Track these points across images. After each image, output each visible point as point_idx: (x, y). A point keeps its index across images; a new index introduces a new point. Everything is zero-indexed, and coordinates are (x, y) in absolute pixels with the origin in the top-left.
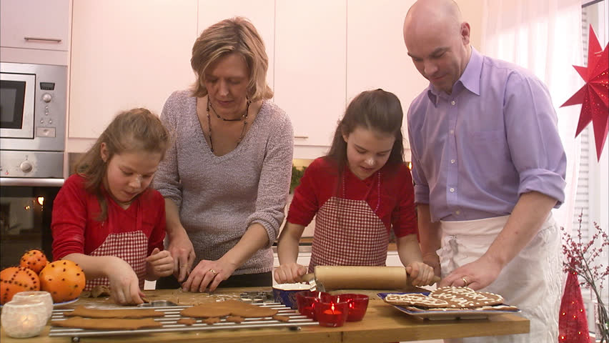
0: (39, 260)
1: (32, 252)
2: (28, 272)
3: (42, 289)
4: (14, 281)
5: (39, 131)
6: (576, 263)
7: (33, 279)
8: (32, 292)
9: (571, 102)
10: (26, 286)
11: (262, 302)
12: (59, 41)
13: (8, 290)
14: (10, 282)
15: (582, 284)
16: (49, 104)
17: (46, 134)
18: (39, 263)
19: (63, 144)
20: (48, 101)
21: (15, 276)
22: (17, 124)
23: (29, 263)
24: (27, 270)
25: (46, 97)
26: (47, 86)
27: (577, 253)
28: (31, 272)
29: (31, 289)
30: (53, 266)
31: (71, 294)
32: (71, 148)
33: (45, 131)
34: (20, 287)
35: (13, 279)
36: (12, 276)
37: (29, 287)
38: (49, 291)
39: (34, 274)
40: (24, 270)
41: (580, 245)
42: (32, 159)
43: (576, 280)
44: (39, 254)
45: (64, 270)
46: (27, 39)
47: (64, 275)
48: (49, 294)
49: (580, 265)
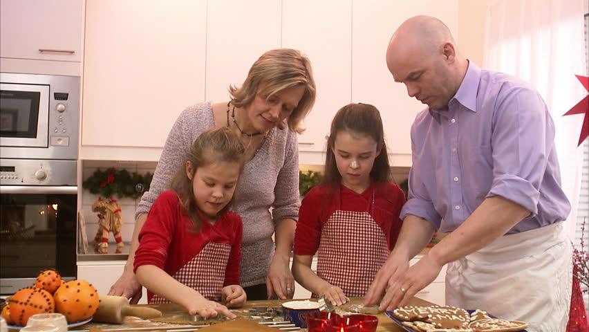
0: (54, 281)
1: (46, 272)
2: (43, 293)
3: (56, 311)
4: (30, 302)
5: (53, 140)
6: (578, 270)
7: (48, 300)
8: (46, 314)
9: (574, 111)
10: (41, 308)
11: (271, 320)
12: (72, 52)
13: (23, 311)
14: (26, 304)
15: (584, 291)
16: (63, 113)
17: (60, 143)
18: (54, 284)
19: (77, 153)
20: (61, 111)
21: (30, 297)
22: (32, 133)
23: (44, 284)
24: (42, 291)
25: (60, 107)
26: (61, 97)
27: (580, 261)
28: (46, 293)
29: (46, 310)
30: (67, 287)
31: (85, 314)
32: (84, 155)
33: (59, 140)
34: (35, 309)
35: (28, 301)
36: (27, 298)
37: (43, 309)
38: (63, 313)
39: (49, 295)
40: (39, 291)
41: (582, 253)
42: (47, 168)
43: (579, 287)
44: (54, 274)
45: (78, 291)
46: (41, 51)
47: (79, 296)
48: (63, 317)
49: (582, 272)
